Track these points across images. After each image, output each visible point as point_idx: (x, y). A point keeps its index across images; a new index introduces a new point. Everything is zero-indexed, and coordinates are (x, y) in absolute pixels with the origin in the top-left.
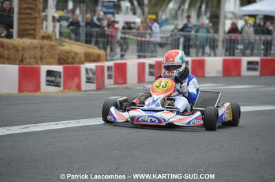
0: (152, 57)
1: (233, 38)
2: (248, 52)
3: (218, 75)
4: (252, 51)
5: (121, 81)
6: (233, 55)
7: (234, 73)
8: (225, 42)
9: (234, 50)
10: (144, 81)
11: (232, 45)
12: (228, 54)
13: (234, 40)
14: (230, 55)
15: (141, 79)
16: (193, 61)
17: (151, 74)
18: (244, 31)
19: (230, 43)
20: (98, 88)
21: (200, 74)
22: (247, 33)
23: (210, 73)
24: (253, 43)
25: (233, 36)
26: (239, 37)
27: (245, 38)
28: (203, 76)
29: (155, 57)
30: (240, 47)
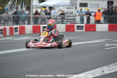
1: (37, 16)
2: (43, 22)
3: (31, 33)
4: (45, 22)
6: (37, 24)
7: (37, 32)
8: (33, 18)
9: (37, 22)
11: (36, 20)
12: (35, 23)
13: (37, 17)
14: (35, 24)
17: (1, 33)
18: (41, 13)
21: (23, 33)
22: (42, 15)
24: (45, 19)
26: (39, 16)
27: (42, 16)
28: (25, 33)
30: (40, 20)
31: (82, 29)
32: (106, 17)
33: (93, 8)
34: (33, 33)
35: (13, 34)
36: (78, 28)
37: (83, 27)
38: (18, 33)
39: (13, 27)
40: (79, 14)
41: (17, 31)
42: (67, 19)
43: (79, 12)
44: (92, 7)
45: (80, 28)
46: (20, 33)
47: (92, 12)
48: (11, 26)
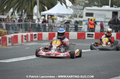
0: (25, 32)
2: (50, 30)
3: (47, 39)
5: (16, 42)
10: (23, 42)
15: (22, 41)
16: (38, 34)
17: (25, 39)
18: (49, 22)
19: (44, 26)
20: (12, 45)
23: (44, 38)
25: (44, 24)
26: (47, 24)
28: (42, 40)
29: (26, 32)
30: (47, 28)
31: (92, 37)
32: (112, 27)
33: (99, 17)
34: (49, 39)
35: (33, 40)
36: (88, 36)
37: (93, 35)
38: (36, 39)
39: (33, 34)
40: (87, 23)
41: (36, 38)
42: (71, 28)
43: (87, 21)
44: (97, 17)
45: (90, 36)
46: (39, 39)
47: (98, 22)
48: (31, 33)
